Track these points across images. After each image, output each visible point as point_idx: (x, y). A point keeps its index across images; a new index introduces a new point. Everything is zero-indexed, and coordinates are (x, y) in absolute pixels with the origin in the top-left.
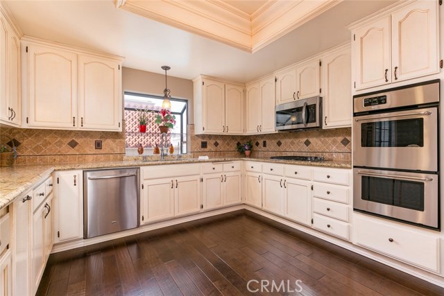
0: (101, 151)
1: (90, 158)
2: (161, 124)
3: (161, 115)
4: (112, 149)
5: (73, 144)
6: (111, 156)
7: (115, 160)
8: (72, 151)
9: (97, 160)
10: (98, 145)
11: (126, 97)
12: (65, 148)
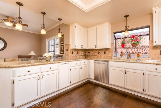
0: (105, 55)
1: (102, 57)
2: (132, 43)
3: (132, 38)
4: (108, 54)
5: (99, 53)
6: (108, 57)
7: (109, 58)
8: (99, 55)
9: (104, 58)
10: (105, 53)
11: (116, 35)
12: (97, 54)
